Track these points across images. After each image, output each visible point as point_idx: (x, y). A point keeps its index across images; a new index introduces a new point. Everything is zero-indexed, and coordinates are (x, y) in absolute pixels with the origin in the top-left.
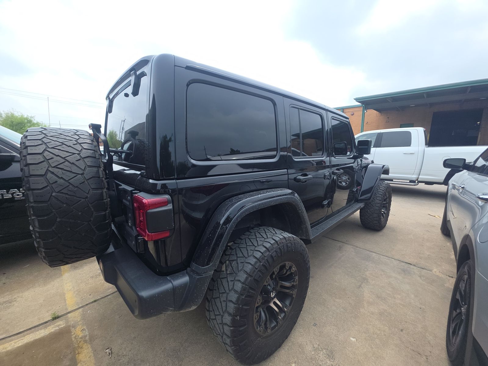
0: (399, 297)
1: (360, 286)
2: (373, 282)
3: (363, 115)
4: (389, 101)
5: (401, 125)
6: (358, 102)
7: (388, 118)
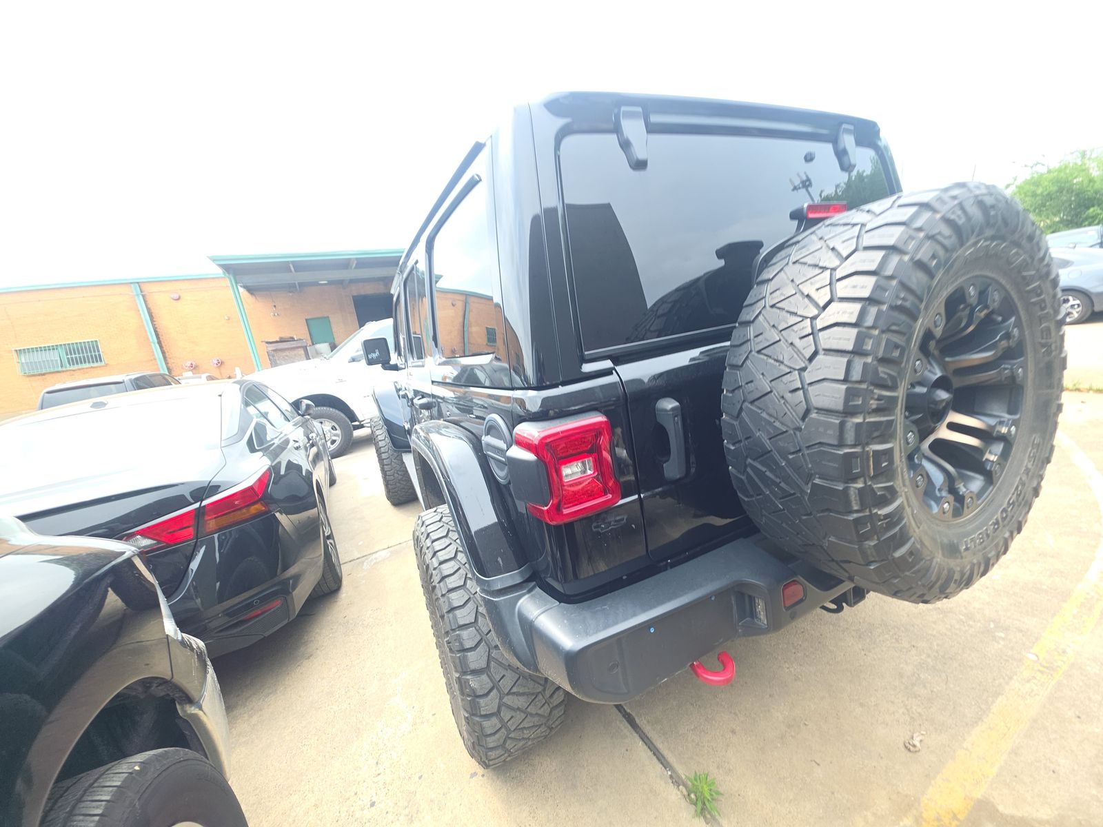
3: (238, 297)
4: (292, 269)
5: (306, 320)
6: (221, 266)
7: (275, 306)
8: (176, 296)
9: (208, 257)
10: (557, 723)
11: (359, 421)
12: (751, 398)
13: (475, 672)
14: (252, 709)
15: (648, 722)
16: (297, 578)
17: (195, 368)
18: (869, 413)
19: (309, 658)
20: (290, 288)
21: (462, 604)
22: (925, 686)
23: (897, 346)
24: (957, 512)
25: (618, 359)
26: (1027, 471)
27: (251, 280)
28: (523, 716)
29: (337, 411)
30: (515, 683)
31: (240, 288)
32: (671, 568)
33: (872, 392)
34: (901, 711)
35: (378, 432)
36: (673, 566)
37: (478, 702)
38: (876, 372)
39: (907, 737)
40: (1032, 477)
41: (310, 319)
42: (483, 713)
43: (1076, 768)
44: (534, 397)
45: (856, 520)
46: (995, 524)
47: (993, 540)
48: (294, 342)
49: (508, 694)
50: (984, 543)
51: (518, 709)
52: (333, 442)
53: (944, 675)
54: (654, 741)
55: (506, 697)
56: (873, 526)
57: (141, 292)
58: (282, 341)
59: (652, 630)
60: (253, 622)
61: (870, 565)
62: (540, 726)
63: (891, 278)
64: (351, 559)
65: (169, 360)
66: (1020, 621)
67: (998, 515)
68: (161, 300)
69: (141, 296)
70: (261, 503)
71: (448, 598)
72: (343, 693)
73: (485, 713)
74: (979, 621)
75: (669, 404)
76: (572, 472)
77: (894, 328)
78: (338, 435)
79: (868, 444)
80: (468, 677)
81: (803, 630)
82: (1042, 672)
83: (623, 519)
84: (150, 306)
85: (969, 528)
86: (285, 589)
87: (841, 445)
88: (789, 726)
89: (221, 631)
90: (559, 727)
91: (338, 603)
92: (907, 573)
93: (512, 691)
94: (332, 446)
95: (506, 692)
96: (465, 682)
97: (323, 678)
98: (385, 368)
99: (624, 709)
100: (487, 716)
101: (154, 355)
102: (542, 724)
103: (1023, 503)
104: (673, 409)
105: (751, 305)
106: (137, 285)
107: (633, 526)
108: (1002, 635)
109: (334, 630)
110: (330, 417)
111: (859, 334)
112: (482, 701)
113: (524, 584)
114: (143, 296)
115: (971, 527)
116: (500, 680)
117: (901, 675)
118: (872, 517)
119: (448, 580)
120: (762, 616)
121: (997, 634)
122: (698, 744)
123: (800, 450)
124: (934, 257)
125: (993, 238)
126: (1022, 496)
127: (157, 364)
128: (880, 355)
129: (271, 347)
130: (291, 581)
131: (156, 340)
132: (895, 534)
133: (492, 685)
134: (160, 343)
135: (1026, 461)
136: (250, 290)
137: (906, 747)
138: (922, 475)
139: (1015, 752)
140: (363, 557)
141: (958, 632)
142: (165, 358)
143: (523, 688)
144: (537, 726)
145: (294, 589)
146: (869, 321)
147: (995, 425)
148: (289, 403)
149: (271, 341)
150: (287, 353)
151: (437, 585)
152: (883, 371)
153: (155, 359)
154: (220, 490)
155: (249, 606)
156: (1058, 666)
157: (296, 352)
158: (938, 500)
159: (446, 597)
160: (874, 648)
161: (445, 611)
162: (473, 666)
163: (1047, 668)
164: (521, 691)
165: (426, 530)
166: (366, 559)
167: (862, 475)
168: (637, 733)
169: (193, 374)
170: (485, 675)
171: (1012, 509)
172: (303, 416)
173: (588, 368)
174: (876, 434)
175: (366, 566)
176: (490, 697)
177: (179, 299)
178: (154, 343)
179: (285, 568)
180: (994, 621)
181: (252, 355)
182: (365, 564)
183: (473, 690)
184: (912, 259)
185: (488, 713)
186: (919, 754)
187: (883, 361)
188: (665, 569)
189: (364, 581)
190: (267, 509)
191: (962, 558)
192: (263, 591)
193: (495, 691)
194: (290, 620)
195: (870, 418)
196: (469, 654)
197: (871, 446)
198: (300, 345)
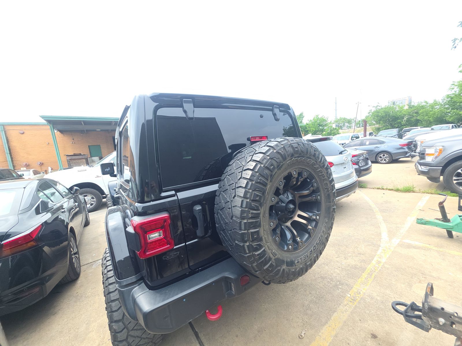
3: (53, 135)
4: (83, 124)
5: (89, 146)
6: (45, 120)
7: (73, 139)
8: (22, 132)
9: (40, 116)
10: (158, 340)
11: (105, 195)
12: (220, 209)
13: (116, 322)
14: (24, 338)
15: (204, 335)
16: (51, 276)
17: (27, 166)
18: (249, 219)
19: (54, 315)
20: (82, 132)
21: (114, 290)
22: (311, 310)
23: (258, 196)
24: (295, 249)
25: (177, 190)
26: (323, 231)
27: (61, 127)
28: (139, 339)
29: (95, 190)
30: (136, 325)
31: (55, 131)
32: (201, 271)
33: (250, 211)
34: (300, 321)
35: (109, 203)
36: (201, 270)
37: (117, 335)
38: (251, 204)
39: (300, 333)
40: (325, 234)
41: (90, 146)
42: (119, 340)
43: (357, 342)
44: (140, 206)
45: (248, 256)
46: (310, 252)
47: (309, 258)
48: (81, 156)
49: (132, 330)
50: (306, 259)
51: (137, 336)
52: (92, 204)
53: (318, 305)
54: (204, 344)
55: (131, 332)
56: (254, 258)
57: (4, 129)
58: (75, 155)
59: (184, 300)
60: (24, 298)
61: (257, 272)
62: (149, 343)
63: (257, 172)
64: (87, 263)
65: (14, 162)
66: (348, 281)
67: (312, 248)
68: (13, 134)
69: (4, 132)
70: (34, 242)
71: (108, 288)
72: (68, 331)
73: (120, 340)
74: (334, 281)
75: (198, 208)
76: (155, 236)
77: (257, 189)
78: (94, 201)
79: (249, 230)
80: (113, 324)
81: (273, 289)
82: (351, 301)
83: (177, 254)
84: (8, 136)
85: (300, 254)
86: (43, 282)
87: (241, 230)
88: (259, 331)
89: (8, 303)
90: (160, 342)
91: (75, 286)
92: (271, 274)
93: (134, 329)
94: (91, 206)
95: (131, 329)
96: (112, 326)
97: (59, 325)
98: (111, 176)
99: (195, 329)
100: (121, 341)
101: (6, 159)
102: (150, 342)
103: (322, 243)
104: (198, 210)
105: (225, 173)
106: (2, 126)
107: (182, 256)
108: (341, 287)
109: (70, 300)
110: (91, 193)
111: (245, 191)
112: (119, 335)
113: (138, 282)
114: (5, 132)
115: (301, 253)
116: (128, 324)
117: (303, 306)
118: (254, 255)
119: (109, 280)
120: (233, 290)
121: (339, 286)
122: (222, 344)
123: (231, 230)
124: (272, 165)
125: (298, 157)
126: (321, 241)
127: (8, 164)
128: (252, 199)
129: (69, 158)
130: (47, 278)
131: (8, 152)
132: (263, 261)
133: (124, 327)
134: (10, 153)
135: (323, 228)
136: (61, 131)
137: (299, 337)
138: (278, 237)
139: (336, 336)
140: (93, 262)
141: (326, 286)
142: (12, 161)
143: (140, 327)
144: (147, 343)
145: (47, 282)
146: (249, 187)
147: (312, 216)
148: (67, 189)
149: (69, 155)
150: (77, 161)
151: (105, 282)
152: (253, 204)
153: (7, 161)
154: (10, 237)
155: (22, 291)
156: (357, 299)
157: (81, 160)
158: (288, 245)
159: (107, 288)
160: (296, 295)
161: (106, 294)
162: (115, 319)
163: (353, 300)
164: (139, 328)
165: (105, 256)
166: (95, 263)
167: (248, 240)
168: (198, 340)
169: (26, 169)
170: (121, 322)
171: (317, 246)
172: (73, 194)
173: (163, 194)
174: (252, 226)
175: (94, 266)
176: (123, 332)
177: (23, 133)
178: (7, 153)
179: (44, 271)
180: (339, 281)
181: (58, 161)
182: (94, 265)
183: (115, 330)
184: (264, 166)
185: (121, 340)
186: (303, 339)
187: (253, 201)
188: (198, 272)
189: (91, 274)
190: (37, 244)
191: (295, 266)
192: (31, 283)
193: (125, 329)
194: (44, 297)
195: (249, 220)
196: (114, 313)
197: (250, 230)
198: (83, 157)
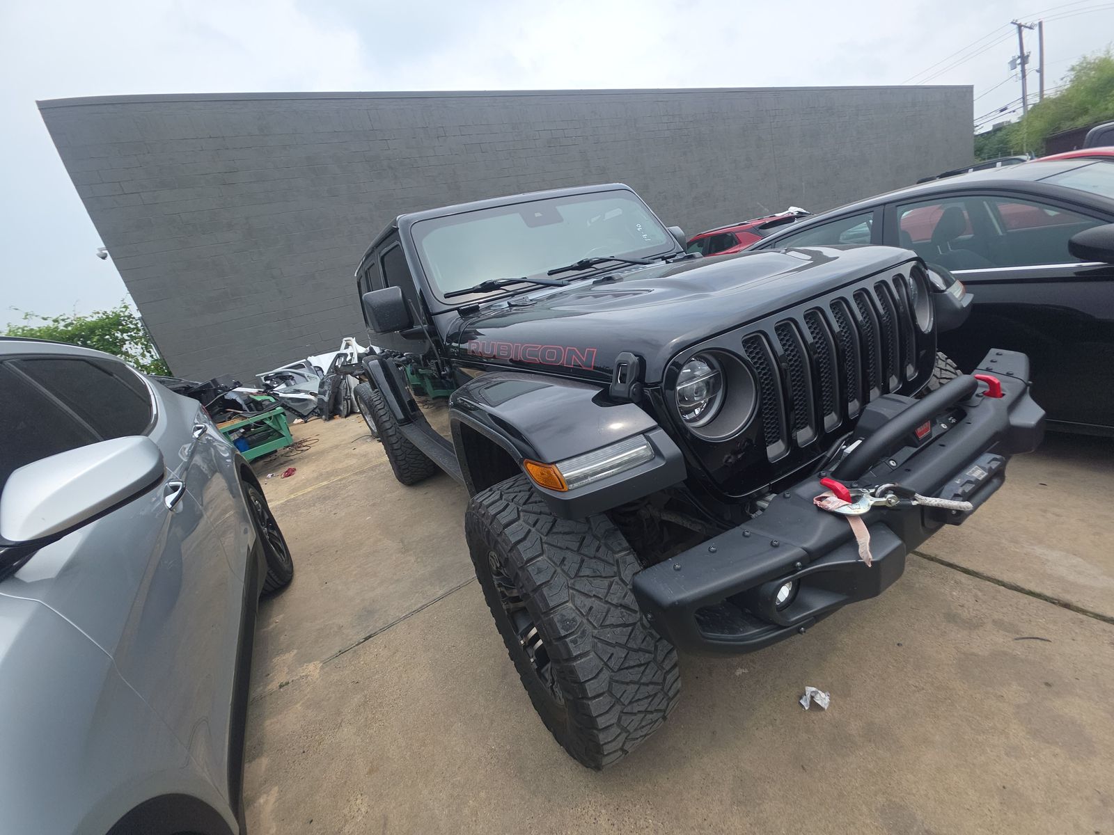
0: (354, 573)
1: (402, 541)
2: (394, 558)
